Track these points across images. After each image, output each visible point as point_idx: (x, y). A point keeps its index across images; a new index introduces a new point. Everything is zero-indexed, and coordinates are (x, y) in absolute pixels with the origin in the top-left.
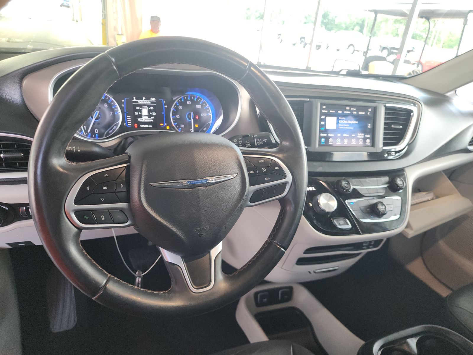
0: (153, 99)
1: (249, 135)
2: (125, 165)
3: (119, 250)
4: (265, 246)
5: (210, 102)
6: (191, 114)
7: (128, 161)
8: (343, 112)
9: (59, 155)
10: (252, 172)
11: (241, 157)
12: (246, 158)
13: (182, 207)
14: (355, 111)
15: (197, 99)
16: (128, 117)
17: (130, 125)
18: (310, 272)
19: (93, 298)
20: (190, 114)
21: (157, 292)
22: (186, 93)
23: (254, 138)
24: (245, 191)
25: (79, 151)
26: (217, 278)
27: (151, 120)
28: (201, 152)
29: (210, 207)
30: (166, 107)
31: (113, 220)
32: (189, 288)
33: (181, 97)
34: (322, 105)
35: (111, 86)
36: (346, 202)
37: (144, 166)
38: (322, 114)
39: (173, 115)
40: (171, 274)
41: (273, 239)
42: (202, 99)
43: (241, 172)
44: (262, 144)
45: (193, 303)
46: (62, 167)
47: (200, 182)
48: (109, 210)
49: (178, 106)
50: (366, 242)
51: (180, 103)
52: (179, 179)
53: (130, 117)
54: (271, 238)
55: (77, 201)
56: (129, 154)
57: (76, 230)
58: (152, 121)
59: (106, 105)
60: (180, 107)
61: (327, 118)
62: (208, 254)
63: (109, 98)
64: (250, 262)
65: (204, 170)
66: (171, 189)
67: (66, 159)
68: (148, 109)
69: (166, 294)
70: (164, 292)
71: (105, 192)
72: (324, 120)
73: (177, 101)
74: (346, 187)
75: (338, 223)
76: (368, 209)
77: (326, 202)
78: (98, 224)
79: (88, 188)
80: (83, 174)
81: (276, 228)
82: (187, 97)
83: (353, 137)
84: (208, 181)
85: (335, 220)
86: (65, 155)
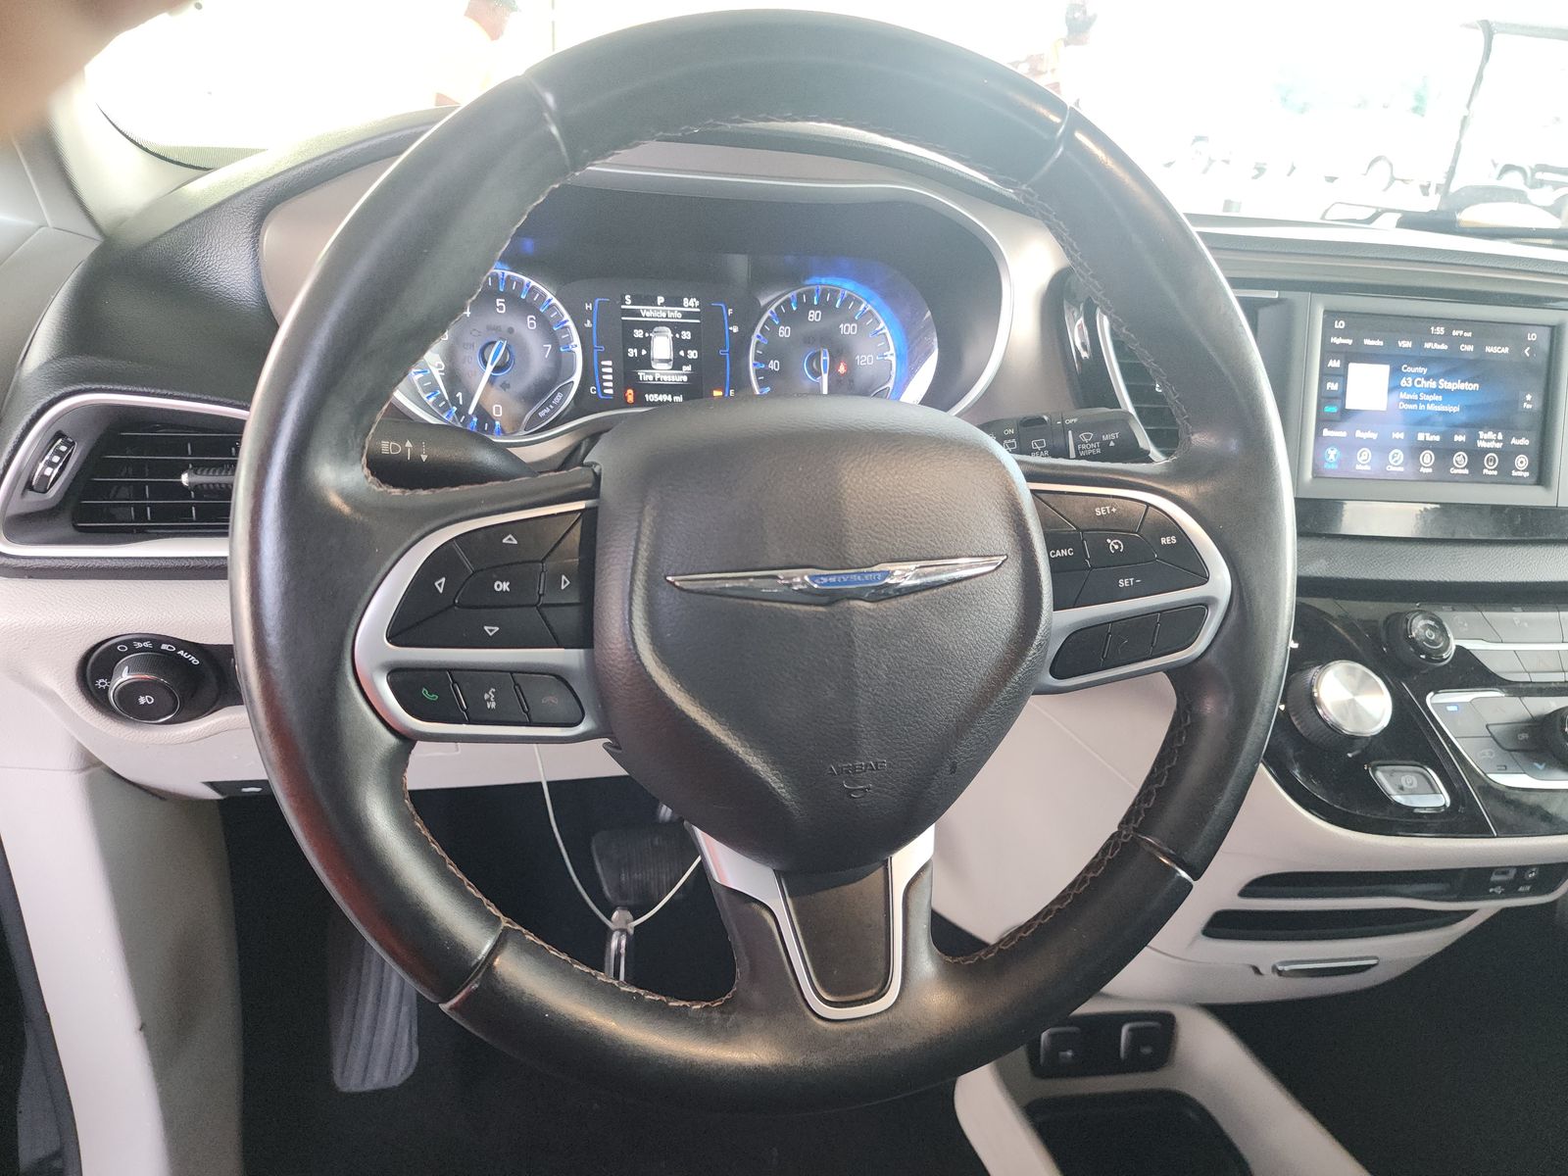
0: (691, 304)
1: (1046, 418)
2: (581, 505)
3: (555, 830)
4: (1109, 857)
5: (888, 311)
6: (823, 358)
7: (593, 492)
8: (1418, 344)
9: (343, 455)
10: (1064, 552)
11: (1024, 489)
12: (1043, 496)
13: (787, 675)
14: (1467, 341)
15: (845, 302)
16: (603, 363)
17: (611, 391)
18: (1257, 970)
19: (445, 1007)
20: (816, 356)
21: (682, 1003)
22: (807, 282)
23: (1065, 429)
24: (1037, 627)
25: (424, 458)
26: (913, 969)
27: (680, 377)
28: (863, 465)
29: (895, 684)
30: (735, 329)
31: (527, 713)
32: (805, 1000)
33: (789, 295)
34: (1331, 315)
35: (538, 202)
36: (1431, 699)
37: (648, 507)
38: (1328, 351)
39: (757, 357)
40: (735, 938)
41: (1145, 828)
42: (861, 303)
43: (1023, 549)
44: (1098, 451)
45: (818, 1060)
46: (347, 497)
47: (858, 582)
48: (513, 672)
49: (775, 329)
50: (1504, 871)
51: (786, 316)
52: (778, 564)
53: (610, 363)
54: (1136, 826)
55: (401, 631)
56: (596, 470)
57: (390, 740)
58: (685, 379)
59: (531, 319)
60: (784, 332)
61: (1352, 367)
62: (880, 871)
63: (543, 296)
64: (1044, 919)
65: (873, 534)
66: (745, 601)
67: (366, 471)
68: (674, 338)
69: (716, 1015)
70: (707, 1006)
71: (501, 602)
72: (1341, 375)
73: (773, 309)
74: (1428, 640)
75: (1393, 785)
76: (1524, 736)
77: (1347, 695)
78: (469, 723)
79: (440, 584)
80: (423, 532)
81: (1156, 786)
82: (810, 294)
83: (1460, 447)
84: (888, 581)
85: (1383, 772)
86: (364, 459)
